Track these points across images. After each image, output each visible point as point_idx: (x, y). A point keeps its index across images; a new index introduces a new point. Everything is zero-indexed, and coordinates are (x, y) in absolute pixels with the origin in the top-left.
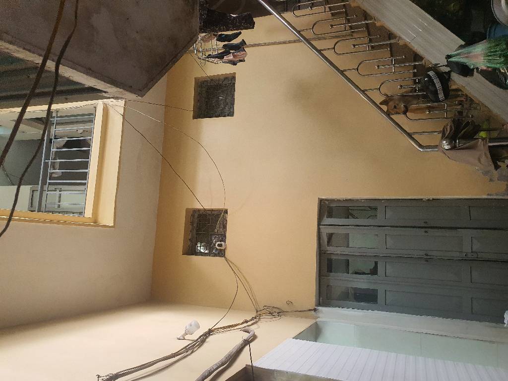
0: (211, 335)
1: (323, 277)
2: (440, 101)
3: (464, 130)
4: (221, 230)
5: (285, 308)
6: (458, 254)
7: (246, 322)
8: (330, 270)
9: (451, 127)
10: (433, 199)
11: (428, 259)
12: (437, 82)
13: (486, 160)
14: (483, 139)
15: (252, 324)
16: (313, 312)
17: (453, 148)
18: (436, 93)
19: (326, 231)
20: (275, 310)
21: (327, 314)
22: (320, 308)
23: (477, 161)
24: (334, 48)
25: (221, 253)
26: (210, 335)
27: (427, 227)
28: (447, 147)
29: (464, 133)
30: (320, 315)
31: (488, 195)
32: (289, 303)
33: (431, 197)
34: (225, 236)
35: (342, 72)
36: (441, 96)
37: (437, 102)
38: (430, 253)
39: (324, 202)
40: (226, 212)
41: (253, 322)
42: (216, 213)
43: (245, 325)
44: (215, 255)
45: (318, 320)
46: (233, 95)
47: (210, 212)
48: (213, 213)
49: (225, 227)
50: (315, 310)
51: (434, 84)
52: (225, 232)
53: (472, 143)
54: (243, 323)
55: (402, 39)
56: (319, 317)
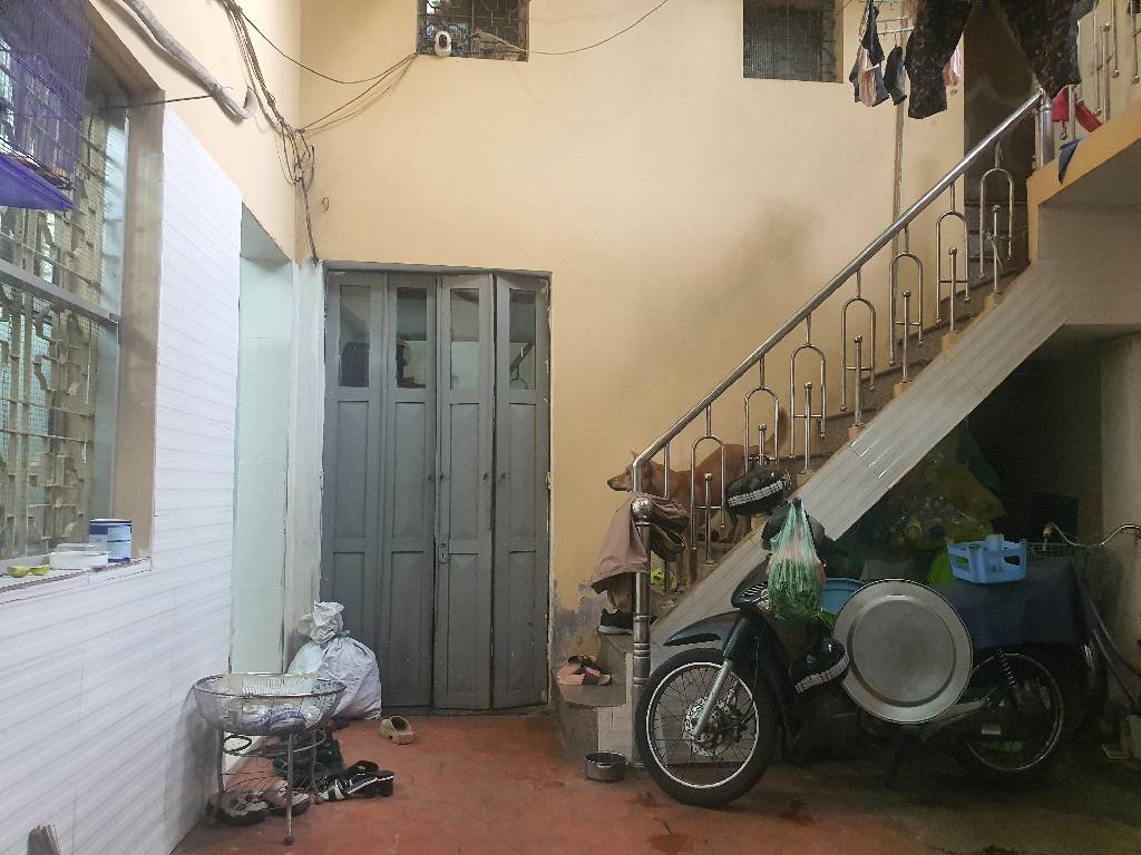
0: (229, 14)
1: (386, 280)
2: (727, 497)
3: (666, 535)
4: (482, 46)
5: (315, 196)
6: (445, 530)
7: (271, 102)
8: (403, 294)
9: (675, 513)
10: (549, 491)
11: (433, 479)
12: (766, 491)
13: (610, 569)
14: (647, 565)
15: (266, 116)
16: (311, 255)
17: (634, 517)
18: (745, 490)
19: (483, 286)
20: (308, 172)
21: (308, 287)
22: (320, 270)
23: (607, 555)
24: (859, 299)
25: (426, 46)
26: (227, 10)
27: (494, 479)
28: (636, 506)
29: (660, 535)
30: (306, 270)
31: (555, 582)
32: (325, 205)
33: (551, 487)
34: (466, 55)
35: (806, 315)
36: (736, 500)
37: (726, 493)
38: (445, 484)
39: (545, 284)
40: (523, 57)
41: (275, 119)
42: (521, 31)
43: (264, 101)
44: (422, 32)
45: (295, 266)
46: (792, 78)
47: (521, 16)
48: (520, 25)
49: (487, 54)
50: (315, 259)
51: (760, 487)
52: (476, 55)
53: (642, 548)
54: (267, 95)
55: (858, 432)
56: (300, 268)
